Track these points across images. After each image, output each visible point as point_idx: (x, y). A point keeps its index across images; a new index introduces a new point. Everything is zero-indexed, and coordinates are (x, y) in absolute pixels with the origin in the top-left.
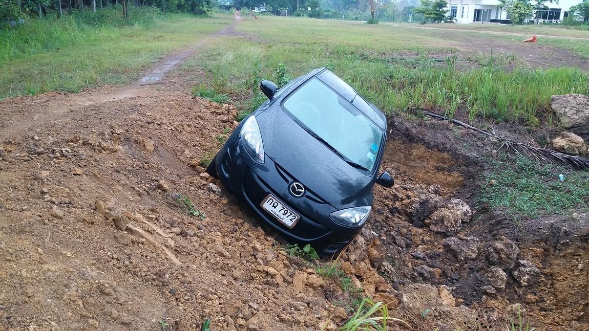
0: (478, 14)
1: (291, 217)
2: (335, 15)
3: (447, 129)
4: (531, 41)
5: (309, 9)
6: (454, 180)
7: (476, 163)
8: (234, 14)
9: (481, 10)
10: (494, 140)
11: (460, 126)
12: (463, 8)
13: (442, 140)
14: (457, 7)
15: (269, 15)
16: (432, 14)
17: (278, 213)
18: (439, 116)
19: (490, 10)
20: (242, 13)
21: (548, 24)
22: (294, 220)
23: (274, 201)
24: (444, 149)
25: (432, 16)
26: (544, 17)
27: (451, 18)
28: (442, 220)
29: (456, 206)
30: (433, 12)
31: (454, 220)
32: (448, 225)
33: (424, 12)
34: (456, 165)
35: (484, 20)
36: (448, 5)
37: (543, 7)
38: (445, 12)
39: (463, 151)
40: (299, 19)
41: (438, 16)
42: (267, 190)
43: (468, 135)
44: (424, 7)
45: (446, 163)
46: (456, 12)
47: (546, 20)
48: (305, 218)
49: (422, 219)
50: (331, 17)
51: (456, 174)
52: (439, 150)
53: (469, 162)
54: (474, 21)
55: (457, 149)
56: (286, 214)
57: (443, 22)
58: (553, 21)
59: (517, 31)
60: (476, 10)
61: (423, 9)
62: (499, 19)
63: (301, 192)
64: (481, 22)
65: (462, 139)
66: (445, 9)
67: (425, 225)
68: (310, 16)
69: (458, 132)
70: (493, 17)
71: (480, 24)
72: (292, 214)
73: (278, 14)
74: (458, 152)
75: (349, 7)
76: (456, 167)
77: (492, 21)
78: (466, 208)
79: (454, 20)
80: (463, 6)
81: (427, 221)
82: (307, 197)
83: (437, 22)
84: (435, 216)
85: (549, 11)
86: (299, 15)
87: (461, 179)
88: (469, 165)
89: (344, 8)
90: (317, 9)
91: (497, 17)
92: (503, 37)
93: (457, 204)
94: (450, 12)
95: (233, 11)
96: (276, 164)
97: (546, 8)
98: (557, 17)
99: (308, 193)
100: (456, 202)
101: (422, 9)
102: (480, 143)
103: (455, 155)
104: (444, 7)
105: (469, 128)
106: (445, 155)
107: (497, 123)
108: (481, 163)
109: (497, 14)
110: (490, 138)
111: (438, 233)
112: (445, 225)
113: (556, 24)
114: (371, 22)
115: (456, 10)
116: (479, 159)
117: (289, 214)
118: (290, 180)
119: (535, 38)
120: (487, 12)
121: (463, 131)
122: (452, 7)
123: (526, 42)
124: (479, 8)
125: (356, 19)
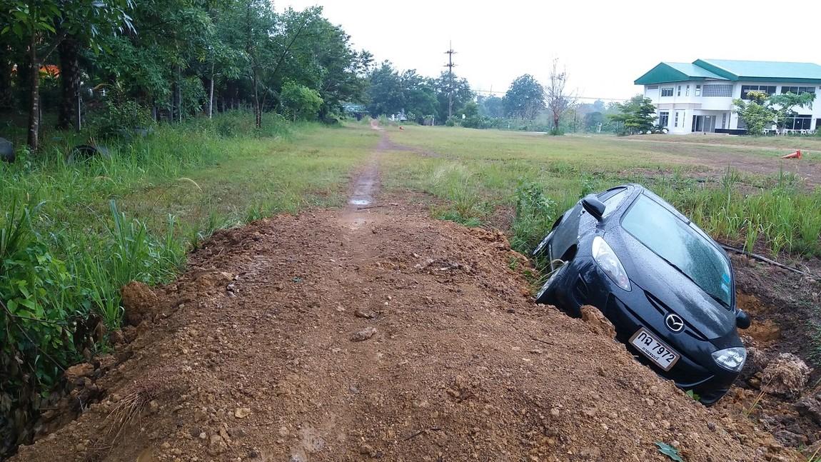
0: (697, 123)
1: (668, 356)
2: (496, 125)
3: (747, 265)
4: (794, 157)
5: (464, 117)
6: (767, 331)
7: (795, 309)
8: (369, 123)
9: (701, 116)
10: (812, 280)
11: (763, 262)
12: (677, 114)
13: (746, 279)
14: (668, 113)
15: (412, 124)
16: (635, 122)
17: (651, 351)
18: (733, 249)
19: (714, 117)
20: (380, 122)
21: (795, 135)
22: (671, 361)
23: (648, 336)
24: (752, 291)
25: (635, 124)
26: (789, 126)
27: (661, 127)
28: (779, 378)
29: (788, 362)
30: (637, 119)
31: (796, 378)
32: (789, 385)
33: (623, 120)
34: (767, 311)
35: (706, 130)
36: (656, 111)
37: (790, 113)
38: (652, 120)
39: (776, 294)
40: (451, 129)
41: (644, 126)
42: (639, 323)
43: (776, 273)
44: (623, 113)
45: (754, 309)
46: (667, 120)
47: (792, 130)
48: (685, 359)
49: (746, 378)
50: (491, 127)
51: (768, 323)
52: (744, 292)
53: (785, 308)
54: (693, 131)
55: (767, 291)
56: (661, 352)
57: (649, 132)
58: (802, 131)
59: (765, 144)
60: (694, 116)
61: (622, 115)
62: (726, 128)
63: (679, 326)
64: (702, 133)
65: (770, 278)
66: (652, 115)
67: (751, 386)
68: (465, 125)
69: (763, 269)
70: (718, 126)
71: (700, 135)
72: (669, 353)
73: (421, 122)
74: (769, 295)
75: (512, 114)
76: (768, 314)
77: (718, 131)
78: (801, 364)
79: (665, 131)
80: (677, 111)
81: (754, 381)
82: (686, 332)
83: (641, 132)
84: (768, 373)
85: (795, 118)
86: (452, 125)
87: (776, 330)
88: (785, 312)
89: (505, 115)
90: (474, 117)
91: (724, 126)
92: (750, 151)
93: (788, 360)
94: (658, 120)
95: (369, 119)
96: (646, 292)
97: (794, 114)
98: (807, 126)
99: (687, 328)
100: (786, 356)
101: (619, 116)
102: (793, 284)
103: (766, 300)
104: (651, 113)
105: (775, 265)
106: (753, 298)
107: (807, 259)
108: (801, 310)
109: (724, 122)
110: (806, 278)
111: (775, 395)
112: (784, 385)
113: (807, 135)
114: (554, 133)
115: (667, 117)
116: (797, 304)
117: (665, 352)
118: (666, 312)
119: (799, 153)
120: (710, 118)
121: (769, 268)
122: (661, 113)
123: (788, 158)
124: (698, 114)
125: (525, 129)
